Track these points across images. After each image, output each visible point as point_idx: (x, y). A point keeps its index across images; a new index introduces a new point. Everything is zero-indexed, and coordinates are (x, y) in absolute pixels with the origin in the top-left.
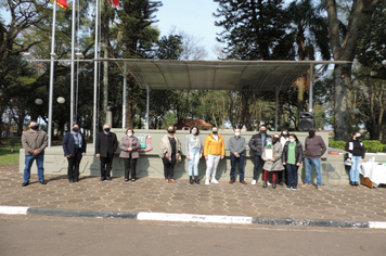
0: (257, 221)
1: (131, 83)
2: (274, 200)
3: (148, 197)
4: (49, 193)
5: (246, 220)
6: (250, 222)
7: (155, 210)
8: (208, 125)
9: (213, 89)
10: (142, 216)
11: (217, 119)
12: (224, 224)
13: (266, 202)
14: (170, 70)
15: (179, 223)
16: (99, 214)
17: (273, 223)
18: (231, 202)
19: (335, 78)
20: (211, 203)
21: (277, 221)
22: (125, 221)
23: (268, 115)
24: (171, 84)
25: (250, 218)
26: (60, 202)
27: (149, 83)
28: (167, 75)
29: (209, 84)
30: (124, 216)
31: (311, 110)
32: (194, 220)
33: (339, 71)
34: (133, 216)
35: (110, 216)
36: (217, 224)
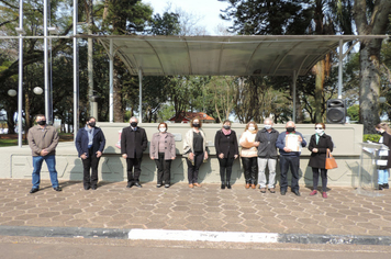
0: (284, 239)
1: (120, 69)
2: (301, 209)
3: (142, 208)
4: (17, 204)
5: (270, 238)
6: (275, 241)
7: (151, 225)
8: (210, 118)
9: (218, 74)
10: (135, 234)
11: (221, 112)
12: (243, 244)
13: (292, 213)
14: (167, 50)
15: (184, 243)
16: (78, 233)
17: (305, 241)
18: (248, 213)
19: (360, 61)
20: (222, 215)
21: (311, 239)
22: (113, 242)
23: (279, 106)
24: (167, 69)
25: (276, 235)
26: (29, 217)
27: (141, 68)
28: (163, 57)
29: (213, 68)
30: (112, 235)
31: (340, 97)
32: (203, 239)
33: (365, 52)
34: (123, 235)
35: (93, 234)
36: (233, 244)
